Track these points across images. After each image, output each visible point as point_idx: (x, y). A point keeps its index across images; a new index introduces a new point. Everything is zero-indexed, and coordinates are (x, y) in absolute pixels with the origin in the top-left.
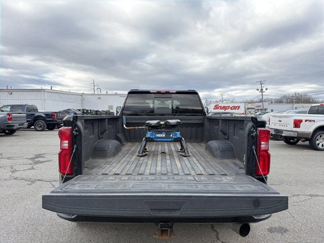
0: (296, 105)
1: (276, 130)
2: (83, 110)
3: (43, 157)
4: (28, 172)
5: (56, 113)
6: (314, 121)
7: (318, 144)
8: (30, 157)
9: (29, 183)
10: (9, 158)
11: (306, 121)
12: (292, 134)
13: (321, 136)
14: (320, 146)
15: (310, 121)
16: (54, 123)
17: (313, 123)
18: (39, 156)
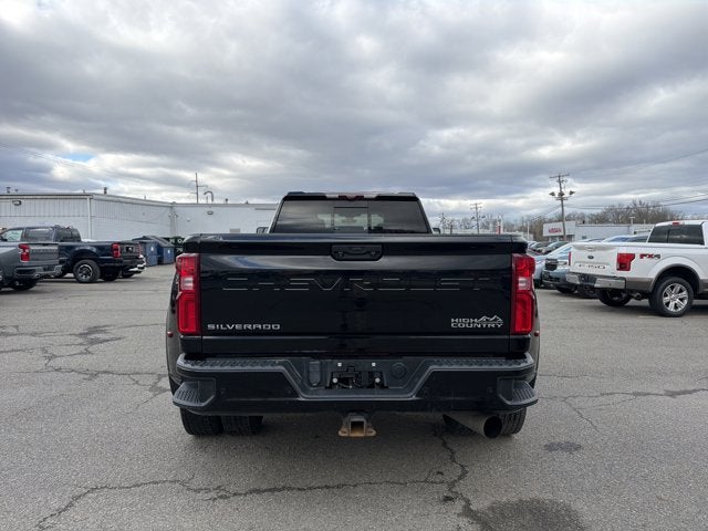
0: (634, 227)
1: (584, 277)
2: (176, 239)
3: (104, 332)
4: (80, 359)
5: (119, 243)
6: (658, 256)
7: (668, 304)
8: (76, 331)
9: (86, 377)
10: (34, 334)
11: (642, 256)
12: (613, 284)
13: (672, 288)
14: (671, 308)
15: (651, 256)
16: (117, 265)
17: (654, 260)
18: (96, 330)
